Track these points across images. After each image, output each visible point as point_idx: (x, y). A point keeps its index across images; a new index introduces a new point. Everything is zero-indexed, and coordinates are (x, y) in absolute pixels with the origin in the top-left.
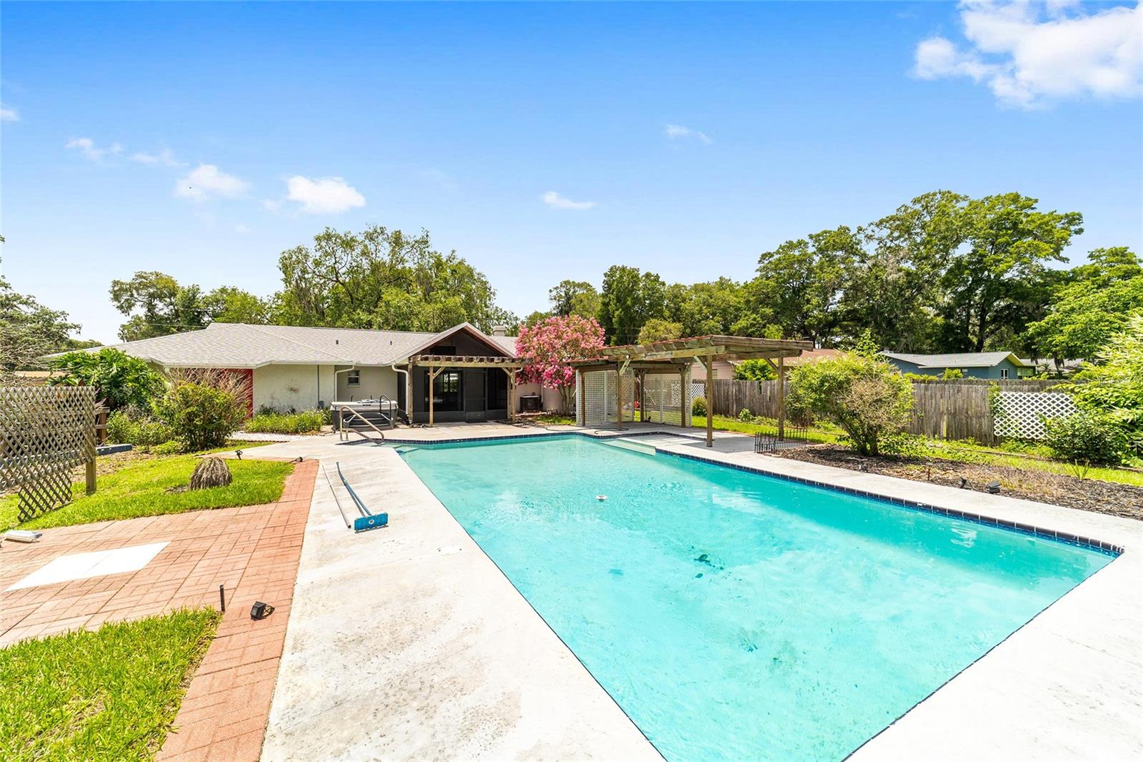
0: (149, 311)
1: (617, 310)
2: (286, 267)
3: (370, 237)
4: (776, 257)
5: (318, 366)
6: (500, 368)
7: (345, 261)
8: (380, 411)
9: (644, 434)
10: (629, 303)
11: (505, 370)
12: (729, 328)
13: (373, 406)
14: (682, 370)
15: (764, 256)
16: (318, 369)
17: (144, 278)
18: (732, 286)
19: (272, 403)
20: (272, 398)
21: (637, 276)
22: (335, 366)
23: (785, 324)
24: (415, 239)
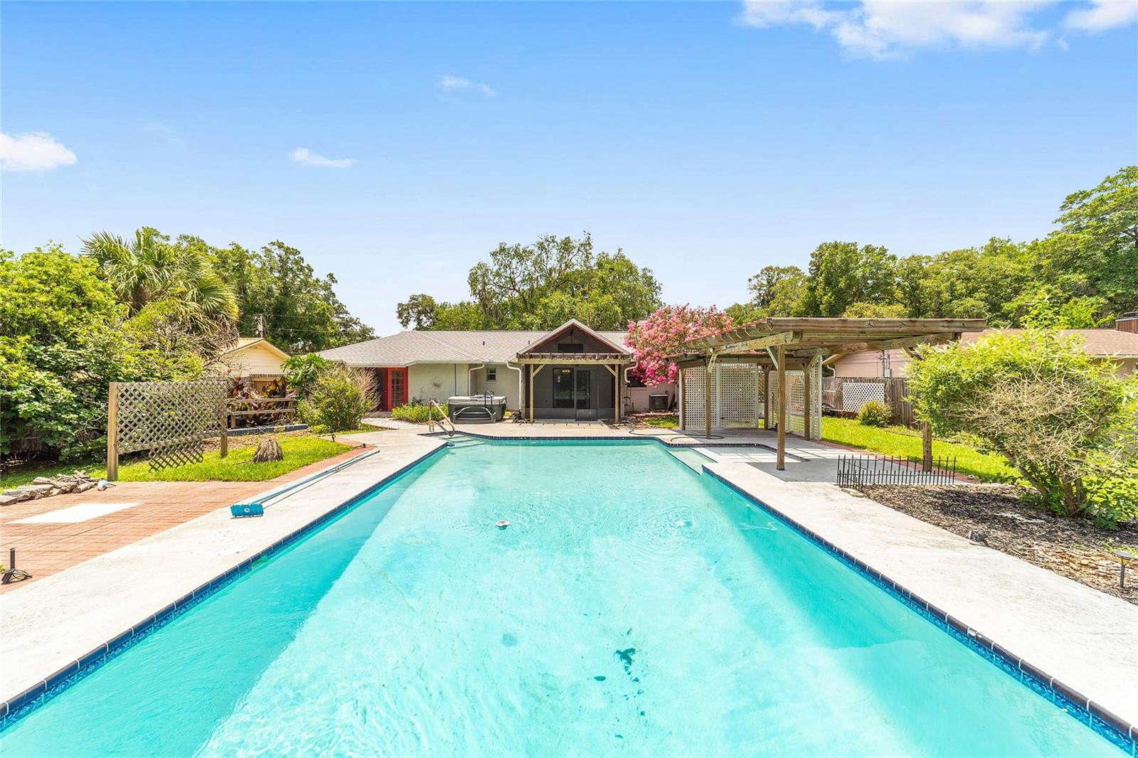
0: (418, 324)
1: (825, 295)
2: (473, 280)
3: (541, 246)
4: (1096, 195)
5: (455, 364)
6: (602, 365)
7: (519, 270)
8: (485, 406)
9: (733, 445)
10: (842, 285)
11: (607, 367)
12: (1001, 308)
13: (480, 401)
14: (806, 365)
15: (1071, 200)
16: (455, 367)
17: (415, 299)
18: (1012, 248)
19: (421, 396)
20: (422, 392)
21: (854, 251)
22: (469, 364)
23: (1112, 295)
24: (581, 242)
